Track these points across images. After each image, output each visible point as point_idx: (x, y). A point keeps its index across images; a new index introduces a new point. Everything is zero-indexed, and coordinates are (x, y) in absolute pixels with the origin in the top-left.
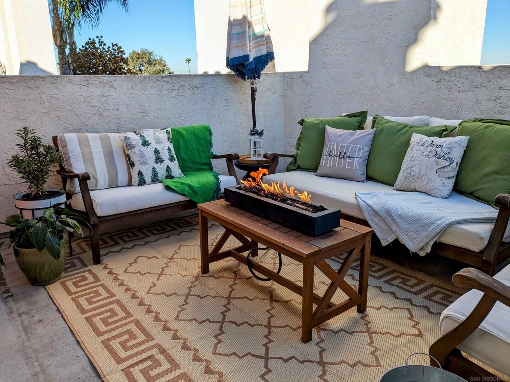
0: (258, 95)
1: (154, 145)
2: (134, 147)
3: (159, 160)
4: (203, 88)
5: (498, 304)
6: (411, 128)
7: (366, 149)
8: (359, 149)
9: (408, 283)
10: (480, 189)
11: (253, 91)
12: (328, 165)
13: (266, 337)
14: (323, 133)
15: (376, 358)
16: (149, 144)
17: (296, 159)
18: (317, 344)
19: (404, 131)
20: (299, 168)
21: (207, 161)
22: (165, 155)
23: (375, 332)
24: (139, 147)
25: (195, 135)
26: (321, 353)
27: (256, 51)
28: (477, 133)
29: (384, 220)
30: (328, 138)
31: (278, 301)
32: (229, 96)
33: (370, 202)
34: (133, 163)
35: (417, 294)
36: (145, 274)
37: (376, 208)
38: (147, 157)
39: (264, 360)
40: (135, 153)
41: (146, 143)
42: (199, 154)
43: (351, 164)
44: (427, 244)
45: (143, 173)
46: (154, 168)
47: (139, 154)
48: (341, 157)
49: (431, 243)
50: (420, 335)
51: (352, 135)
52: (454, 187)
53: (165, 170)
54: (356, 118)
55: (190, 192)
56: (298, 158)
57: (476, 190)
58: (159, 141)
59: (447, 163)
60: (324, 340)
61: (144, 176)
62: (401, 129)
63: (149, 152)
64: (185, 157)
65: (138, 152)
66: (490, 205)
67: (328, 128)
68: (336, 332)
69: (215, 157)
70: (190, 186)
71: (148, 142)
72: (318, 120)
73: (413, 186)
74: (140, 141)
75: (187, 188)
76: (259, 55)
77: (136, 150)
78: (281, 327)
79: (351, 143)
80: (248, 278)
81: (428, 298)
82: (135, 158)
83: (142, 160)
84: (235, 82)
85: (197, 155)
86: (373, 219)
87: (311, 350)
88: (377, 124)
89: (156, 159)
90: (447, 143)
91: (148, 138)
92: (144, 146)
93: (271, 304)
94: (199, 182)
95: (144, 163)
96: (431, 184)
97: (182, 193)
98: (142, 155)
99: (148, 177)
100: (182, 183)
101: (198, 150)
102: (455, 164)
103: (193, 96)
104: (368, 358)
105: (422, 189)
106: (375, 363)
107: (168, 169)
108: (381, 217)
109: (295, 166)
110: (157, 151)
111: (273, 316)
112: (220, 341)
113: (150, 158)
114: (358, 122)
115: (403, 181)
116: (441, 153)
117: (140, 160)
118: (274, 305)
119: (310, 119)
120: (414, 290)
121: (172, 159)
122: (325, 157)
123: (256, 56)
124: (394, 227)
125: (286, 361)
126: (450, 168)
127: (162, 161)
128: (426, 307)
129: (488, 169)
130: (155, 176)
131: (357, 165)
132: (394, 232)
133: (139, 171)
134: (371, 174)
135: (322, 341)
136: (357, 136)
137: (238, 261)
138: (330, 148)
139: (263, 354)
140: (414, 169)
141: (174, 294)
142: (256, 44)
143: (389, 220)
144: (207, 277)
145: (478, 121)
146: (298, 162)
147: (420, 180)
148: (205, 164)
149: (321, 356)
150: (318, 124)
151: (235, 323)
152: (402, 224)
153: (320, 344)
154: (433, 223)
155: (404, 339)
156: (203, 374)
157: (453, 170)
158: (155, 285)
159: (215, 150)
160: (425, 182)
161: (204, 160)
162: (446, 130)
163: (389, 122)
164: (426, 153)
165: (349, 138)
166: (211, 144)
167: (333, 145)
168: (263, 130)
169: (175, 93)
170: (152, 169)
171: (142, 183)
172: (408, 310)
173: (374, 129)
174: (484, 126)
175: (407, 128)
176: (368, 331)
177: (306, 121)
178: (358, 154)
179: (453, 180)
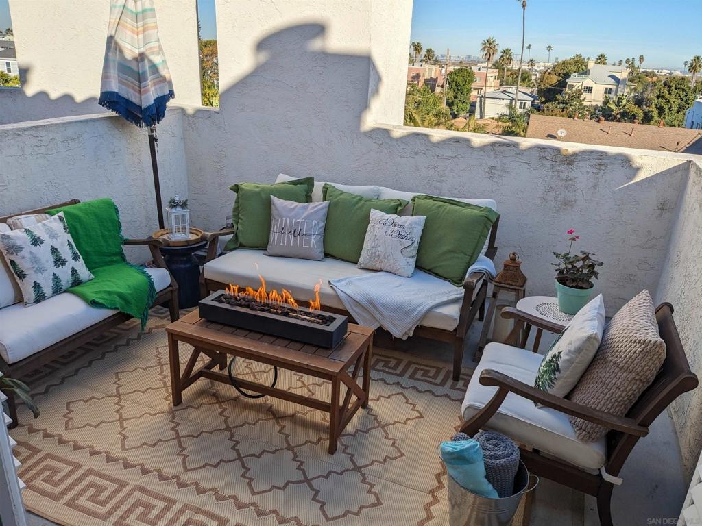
0: (159, 146)
1: (48, 242)
2: (20, 249)
3: (60, 262)
4: (81, 139)
5: (510, 394)
6: (366, 201)
7: (322, 224)
8: (315, 225)
9: (390, 365)
10: (440, 266)
11: (153, 140)
12: (281, 244)
13: (294, 459)
14: (268, 205)
15: (398, 449)
16: (42, 242)
17: (236, 235)
18: (344, 452)
19: (359, 205)
20: (242, 247)
21: (117, 250)
22: (66, 254)
23: (386, 425)
24: (28, 248)
25: (96, 215)
26: (351, 459)
27: (156, 90)
28: (431, 212)
29: (366, 310)
30: (276, 212)
31: (283, 417)
32: (116, 146)
33: (349, 291)
34: (22, 272)
35: (401, 375)
36: (98, 425)
37: (358, 298)
38: (43, 261)
39: (306, 483)
40: (23, 257)
41: (36, 241)
42: (106, 242)
43: (308, 242)
44: (409, 330)
45: (41, 284)
46: (54, 274)
47: (30, 258)
48: (296, 234)
49: (413, 329)
50: (421, 417)
51: (305, 208)
52: (416, 265)
53: (70, 274)
54: (302, 186)
55: (123, 303)
56: (240, 235)
57: (435, 268)
58: (53, 236)
59: (409, 243)
60: (348, 446)
61: (43, 289)
62: (357, 203)
63: (44, 252)
64: (87, 249)
65: (28, 256)
66: (449, 281)
67: (274, 198)
68: (354, 435)
69: (127, 242)
70: (120, 295)
71: (39, 238)
72: (258, 187)
73: (378, 266)
74: (28, 239)
75: (117, 299)
76: (160, 95)
77: (25, 252)
78: (302, 445)
79: (305, 218)
80: (236, 399)
81: (412, 377)
82: (24, 265)
83: (36, 266)
84: (123, 126)
85: (103, 243)
86: (354, 308)
87: (341, 459)
88: (331, 196)
89: (55, 262)
90: (407, 223)
91: (37, 233)
92: (35, 245)
93: (278, 423)
94: (129, 287)
95: (40, 270)
96: (397, 264)
97: (114, 307)
98: (35, 260)
99: (48, 289)
100: (109, 293)
101: (103, 236)
102: (416, 243)
103: (67, 153)
104: (392, 452)
105: (389, 269)
106: (399, 454)
107: (74, 272)
108: (362, 306)
109: (238, 245)
110: (54, 250)
111: (287, 436)
112: (251, 480)
113: (47, 261)
114: (305, 190)
115: (368, 261)
116: (403, 233)
117: (34, 268)
118: (282, 422)
119: (247, 186)
120: (398, 371)
121: (76, 258)
122: (276, 235)
123: (156, 96)
124: (378, 316)
125: (327, 477)
126: (412, 248)
127: (63, 263)
128: (414, 387)
129: (445, 248)
130: (57, 286)
131: (314, 242)
132: (377, 321)
133: (35, 282)
134: (330, 251)
135: (346, 447)
136: (311, 209)
137: (209, 380)
138: (281, 224)
139: (301, 478)
140: (379, 249)
141: (158, 442)
142: (155, 81)
143: (372, 309)
144: (184, 409)
145: (429, 199)
146: (241, 240)
147: (386, 260)
148: (115, 254)
149: (353, 462)
150: (259, 193)
151: (254, 455)
152: (386, 313)
153: (347, 451)
154: (414, 310)
155: (411, 424)
156: (257, 518)
157: (413, 250)
158: (125, 437)
159: (126, 234)
160: (392, 262)
161: (115, 250)
162: (400, 205)
163: (342, 193)
164: (389, 233)
165: (303, 213)
166: (119, 226)
167: (286, 220)
168: (187, 201)
169: (43, 150)
170: (52, 277)
171: (40, 298)
172: (402, 393)
173: (327, 202)
174: (437, 205)
175: (363, 202)
176: (380, 425)
177: (242, 189)
178: (315, 232)
179: (415, 259)
